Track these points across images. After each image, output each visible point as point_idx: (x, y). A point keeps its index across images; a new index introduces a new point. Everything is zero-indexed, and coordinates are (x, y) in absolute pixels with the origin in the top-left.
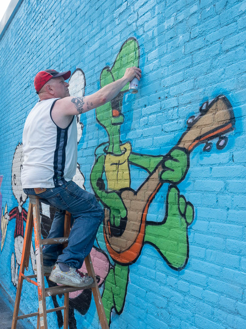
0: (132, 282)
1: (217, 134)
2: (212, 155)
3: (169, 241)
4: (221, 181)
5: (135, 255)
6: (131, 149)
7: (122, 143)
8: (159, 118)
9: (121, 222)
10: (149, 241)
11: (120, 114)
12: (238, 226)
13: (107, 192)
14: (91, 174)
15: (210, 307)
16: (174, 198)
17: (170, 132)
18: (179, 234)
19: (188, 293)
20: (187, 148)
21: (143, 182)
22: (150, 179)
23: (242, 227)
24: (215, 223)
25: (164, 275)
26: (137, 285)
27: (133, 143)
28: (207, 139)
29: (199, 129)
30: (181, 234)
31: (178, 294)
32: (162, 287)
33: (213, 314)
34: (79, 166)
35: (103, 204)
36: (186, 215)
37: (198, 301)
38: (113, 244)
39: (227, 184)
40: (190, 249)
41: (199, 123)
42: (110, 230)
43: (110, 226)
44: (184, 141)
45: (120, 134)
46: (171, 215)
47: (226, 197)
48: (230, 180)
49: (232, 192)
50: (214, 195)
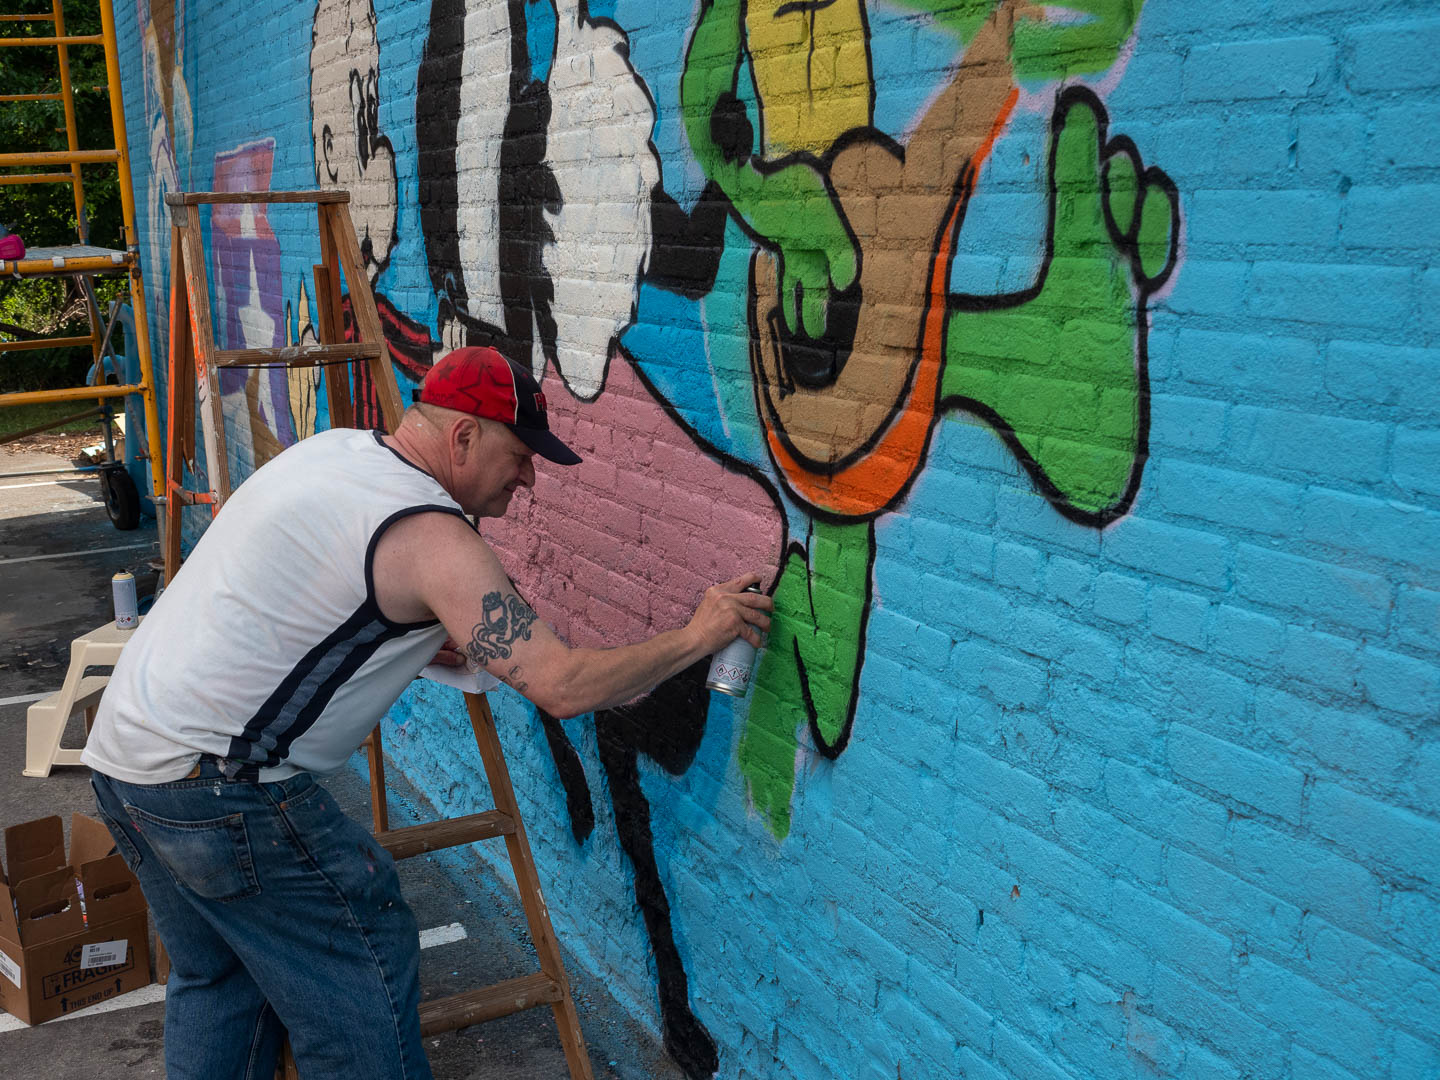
0: (888, 603)
3: (1059, 383)
4: (1318, 38)
5: (903, 469)
9: (831, 309)
10: (964, 393)
12: (1389, 269)
13: (765, 163)
14: (682, 78)
15: (1239, 681)
16: (1085, 158)
18: (1105, 342)
19: (1141, 627)
23: (1405, 270)
24: (1276, 264)
25: (1032, 552)
26: (910, 613)
30: (1112, 341)
31: (1094, 637)
32: (1023, 612)
33: (1249, 713)
34: (626, 39)
35: (745, 234)
36: (1142, 238)
37: (1185, 660)
38: (798, 430)
39: (1346, 50)
40: (1153, 411)
42: (781, 359)
43: (782, 340)
46: (1068, 248)
47: (1340, 121)
48: (1362, 27)
49: (1367, 92)
50: (1279, 116)
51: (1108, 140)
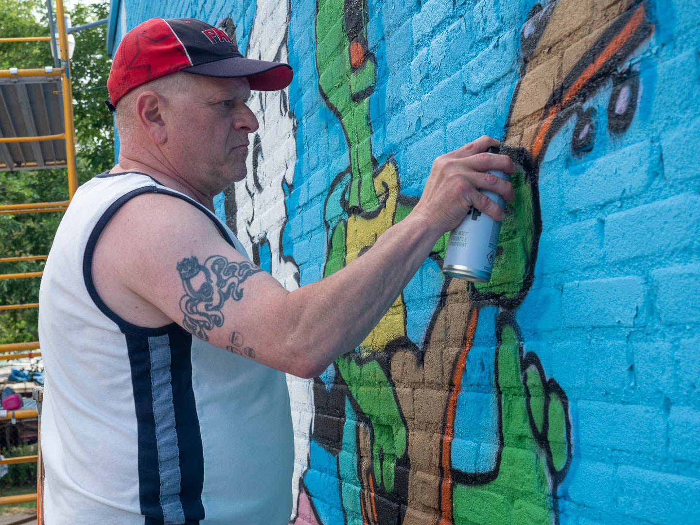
1: (605, 65)
2: (600, 161)
4: (635, 278)
6: (398, 183)
7: (378, 164)
8: (452, 41)
9: (396, 473)
11: (368, 55)
13: (360, 360)
16: (514, 369)
17: (482, 93)
18: (536, 522)
20: (528, 148)
21: (433, 311)
22: (449, 298)
24: (631, 469)
27: (401, 157)
28: (579, 96)
29: (555, 59)
30: (540, 522)
35: (354, 409)
36: (550, 437)
39: (653, 289)
41: (553, 32)
42: (374, 506)
43: (376, 493)
44: (519, 121)
45: (372, 133)
46: (511, 441)
47: (657, 348)
48: (662, 269)
49: (670, 325)
50: (620, 342)
51: (524, 356)
